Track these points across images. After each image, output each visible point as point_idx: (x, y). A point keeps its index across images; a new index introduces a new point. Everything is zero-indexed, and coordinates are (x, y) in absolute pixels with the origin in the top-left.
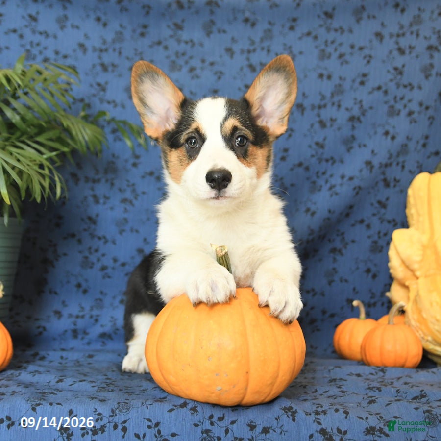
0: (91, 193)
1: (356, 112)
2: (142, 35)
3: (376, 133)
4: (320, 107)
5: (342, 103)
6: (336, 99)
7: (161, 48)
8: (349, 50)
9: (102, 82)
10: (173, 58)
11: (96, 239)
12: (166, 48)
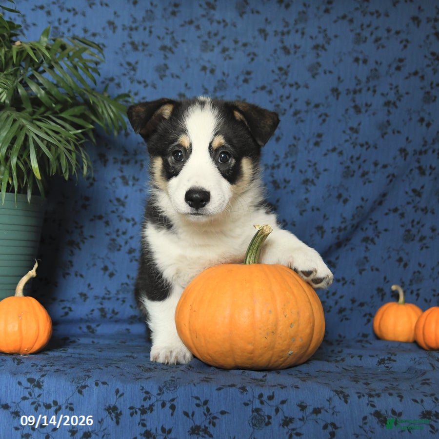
0: (120, 174)
1: (392, 97)
2: (174, 13)
3: (410, 119)
4: (355, 92)
5: (377, 89)
6: (371, 84)
7: (192, 27)
8: (386, 34)
9: (133, 62)
10: (206, 38)
11: (124, 222)
12: (198, 27)
